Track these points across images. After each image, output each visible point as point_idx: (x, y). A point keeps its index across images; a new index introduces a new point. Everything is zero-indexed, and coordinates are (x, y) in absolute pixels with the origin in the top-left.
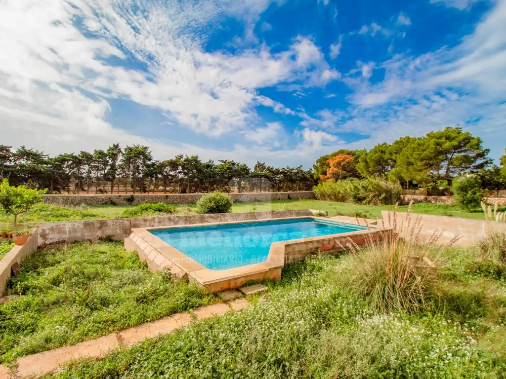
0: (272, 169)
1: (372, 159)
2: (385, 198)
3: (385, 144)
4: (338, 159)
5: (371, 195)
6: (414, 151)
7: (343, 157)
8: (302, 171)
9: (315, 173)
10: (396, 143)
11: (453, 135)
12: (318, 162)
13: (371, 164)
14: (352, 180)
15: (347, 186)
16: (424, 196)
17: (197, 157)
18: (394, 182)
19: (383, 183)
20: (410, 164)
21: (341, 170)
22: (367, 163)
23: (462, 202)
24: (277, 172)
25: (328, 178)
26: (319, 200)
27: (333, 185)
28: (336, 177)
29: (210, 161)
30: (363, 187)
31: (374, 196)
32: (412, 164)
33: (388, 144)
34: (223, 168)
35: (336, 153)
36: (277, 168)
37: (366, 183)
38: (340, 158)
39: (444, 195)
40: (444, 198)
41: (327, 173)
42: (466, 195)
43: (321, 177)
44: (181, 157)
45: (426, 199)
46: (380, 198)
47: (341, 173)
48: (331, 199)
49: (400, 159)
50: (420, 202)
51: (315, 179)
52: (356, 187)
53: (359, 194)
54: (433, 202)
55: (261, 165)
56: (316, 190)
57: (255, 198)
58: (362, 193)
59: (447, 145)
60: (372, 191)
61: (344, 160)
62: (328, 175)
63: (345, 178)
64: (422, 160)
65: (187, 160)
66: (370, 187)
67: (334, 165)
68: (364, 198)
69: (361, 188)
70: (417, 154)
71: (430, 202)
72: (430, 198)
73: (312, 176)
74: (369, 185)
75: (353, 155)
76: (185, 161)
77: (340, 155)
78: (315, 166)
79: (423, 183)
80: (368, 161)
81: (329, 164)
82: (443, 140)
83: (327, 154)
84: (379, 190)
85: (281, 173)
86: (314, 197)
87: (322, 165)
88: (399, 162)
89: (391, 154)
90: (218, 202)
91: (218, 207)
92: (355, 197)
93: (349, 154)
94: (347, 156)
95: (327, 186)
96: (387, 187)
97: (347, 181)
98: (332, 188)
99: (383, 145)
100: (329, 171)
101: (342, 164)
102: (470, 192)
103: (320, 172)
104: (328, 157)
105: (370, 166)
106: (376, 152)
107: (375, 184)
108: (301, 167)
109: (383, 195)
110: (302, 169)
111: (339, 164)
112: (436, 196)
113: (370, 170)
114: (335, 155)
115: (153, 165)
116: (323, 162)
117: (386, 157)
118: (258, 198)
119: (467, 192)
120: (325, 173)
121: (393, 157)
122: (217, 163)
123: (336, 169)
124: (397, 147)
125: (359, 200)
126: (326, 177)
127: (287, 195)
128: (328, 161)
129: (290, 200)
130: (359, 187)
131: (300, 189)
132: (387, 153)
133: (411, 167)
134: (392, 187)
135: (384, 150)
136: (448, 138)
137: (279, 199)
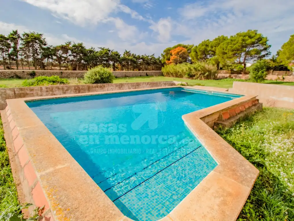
0: (135, 55)
1: (201, 50)
2: (207, 76)
3: (209, 40)
4: (177, 50)
5: (199, 73)
6: (228, 45)
7: (181, 48)
8: (154, 58)
9: (162, 60)
10: (216, 40)
11: (253, 35)
12: (164, 52)
13: (199, 53)
14: (186, 64)
15: (183, 67)
16: (229, 75)
17: (81, 44)
18: (214, 65)
19: (206, 66)
20: (225, 53)
21: (179, 58)
22: (197, 52)
23: (255, 78)
24: (139, 58)
25: (171, 63)
26: (165, 76)
27: (175, 67)
28: (176, 62)
29: (92, 48)
30: (194, 68)
31: (200, 75)
32: (226, 53)
33: (210, 41)
34: (102, 53)
35: (176, 46)
36: (138, 55)
37: (197, 66)
38: (179, 49)
39: (241, 73)
40: (240, 75)
41: (170, 59)
42: (258, 73)
43: (166, 62)
44: (70, 43)
45: (230, 76)
47: (178, 60)
48: (173, 76)
49: (218, 50)
50: (226, 78)
51: (162, 63)
52: (190, 69)
53: (191, 73)
54: (234, 78)
55: (128, 52)
56: (163, 70)
57: (125, 75)
58: (193, 72)
59: (249, 41)
60: (200, 71)
61: (181, 51)
62: (171, 61)
63: (181, 63)
64: (233, 51)
65: (74, 46)
66: (199, 68)
67: (175, 54)
68: (194, 76)
69: (193, 69)
70: (230, 47)
71: (232, 78)
72: (233, 75)
73: (160, 62)
74: (198, 67)
75: (187, 48)
76: (73, 46)
77: (179, 48)
78: (163, 55)
79: (226, 66)
80: (198, 51)
81: (171, 53)
82: (247, 38)
83: (170, 47)
84: (204, 70)
85: (141, 58)
86: (162, 75)
87: (167, 54)
88: (217, 52)
89: (212, 47)
90: (102, 75)
91: (102, 79)
92: (189, 75)
93: (184, 47)
94: (183, 48)
95: (170, 67)
96: (209, 68)
97: (183, 64)
98: (174, 69)
99: (207, 41)
100: (172, 58)
101: (180, 53)
102: (260, 72)
103: (166, 59)
104: (171, 49)
105: (198, 54)
106: (203, 45)
107: (202, 66)
108: (153, 55)
109: (207, 74)
110: (154, 57)
111: (178, 53)
112: (236, 75)
113: (199, 57)
114: (175, 47)
115: (49, 48)
116: (168, 52)
117: (209, 48)
118: (127, 75)
119: (258, 72)
120: (169, 60)
121: (213, 49)
122: (97, 50)
123: (176, 57)
124: (216, 43)
125: (191, 76)
126: (169, 62)
127: (146, 73)
128: (171, 51)
129: (148, 76)
130: (192, 68)
131: (153, 69)
132: (210, 45)
133: (225, 55)
134: (212, 68)
135: (208, 44)
136: (250, 37)
137: (141, 76)
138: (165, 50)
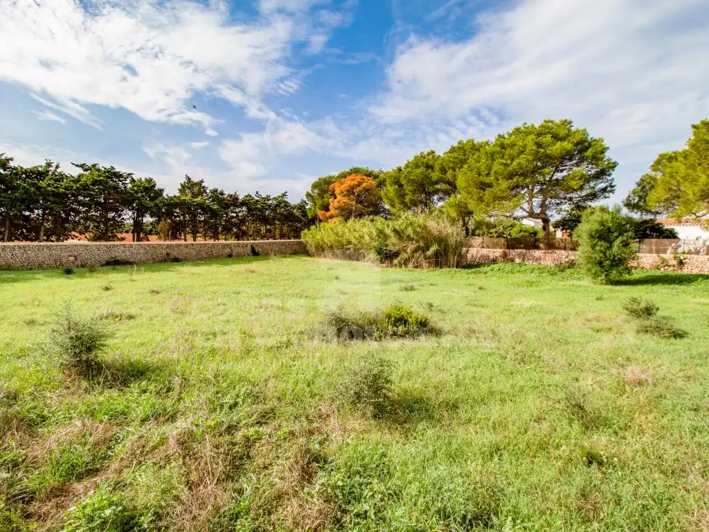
0: (222, 194)
1: (412, 178)
2: (437, 254)
3: (433, 152)
4: (349, 182)
5: (411, 247)
6: (494, 160)
7: (358, 178)
8: (285, 202)
9: (310, 209)
10: (453, 150)
12: (314, 187)
13: (408, 188)
14: (372, 221)
15: (364, 229)
16: (501, 250)
18: (453, 222)
19: (432, 225)
20: (484, 186)
21: (354, 203)
22: (401, 186)
23: (600, 263)
24: (234, 201)
25: (331, 217)
26: (314, 256)
27: (340, 229)
28: (346, 214)
30: (395, 231)
31: (416, 251)
32: (490, 185)
33: (437, 154)
35: (348, 173)
36: (233, 193)
37: (402, 224)
38: (353, 180)
39: (538, 248)
40: (537, 253)
41: (330, 207)
42: (610, 247)
43: (320, 213)
45: (505, 255)
46: (429, 253)
47: (354, 208)
48: (335, 255)
49: (462, 179)
50: (494, 261)
51: (310, 217)
52: (381, 233)
53: (387, 245)
54: (517, 261)
55: (196, 184)
56: (310, 236)
58: (393, 243)
59: (557, 148)
60: (412, 239)
61: (359, 185)
62: (332, 211)
63: (361, 215)
64: (511, 177)
66: (410, 231)
67: (342, 192)
68: (397, 254)
69: (392, 235)
70: (501, 164)
71: (512, 260)
72: (513, 253)
73: (304, 214)
74: (406, 228)
75: (376, 177)
77: (352, 176)
78: (310, 196)
79: (484, 227)
80: (403, 182)
81: (334, 191)
82: (548, 138)
83: (331, 175)
84: (426, 239)
85: (243, 204)
86: (302, 251)
87: (321, 196)
88: (460, 182)
89: (444, 171)
92: (379, 252)
93: (369, 175)
94: (365, 177)
95: (329, 230)
96: (440, 232)
97: (366, 220)
98: (337, 234)
99: (429, 154)
100: (334, 204)
101: (357, 191)
102: (618, 242)
103: (318, 206)
104: (333, 180)
105: (407, 192)
106: (417, 166)
107: (419, 226)
108: (284, 195)
109: (433, 249)
110: (286, 200)
111: (350, 191)
112: (524, 251)
113: (407, 199)
114: (344, 176)
116: (324, 188)
117: (435, 175)
119: (611, 243)
120: (326, 208)
121: (449, 175)
123: (345, 200)
124: (456, 158)
125: (387, 257)
126: (328, 214)
127: (249, 247)
128: (332, 185)
129: (259, 257)
130: (388, 231)
131: (282, 236)
132: (437, 167)
133: (488, 191)
134: (450, 231)
135: (431, 163)
136: (556, 137)
137: (230, 256)
138: (316, 182)
